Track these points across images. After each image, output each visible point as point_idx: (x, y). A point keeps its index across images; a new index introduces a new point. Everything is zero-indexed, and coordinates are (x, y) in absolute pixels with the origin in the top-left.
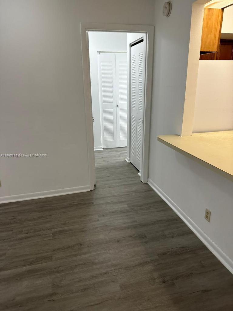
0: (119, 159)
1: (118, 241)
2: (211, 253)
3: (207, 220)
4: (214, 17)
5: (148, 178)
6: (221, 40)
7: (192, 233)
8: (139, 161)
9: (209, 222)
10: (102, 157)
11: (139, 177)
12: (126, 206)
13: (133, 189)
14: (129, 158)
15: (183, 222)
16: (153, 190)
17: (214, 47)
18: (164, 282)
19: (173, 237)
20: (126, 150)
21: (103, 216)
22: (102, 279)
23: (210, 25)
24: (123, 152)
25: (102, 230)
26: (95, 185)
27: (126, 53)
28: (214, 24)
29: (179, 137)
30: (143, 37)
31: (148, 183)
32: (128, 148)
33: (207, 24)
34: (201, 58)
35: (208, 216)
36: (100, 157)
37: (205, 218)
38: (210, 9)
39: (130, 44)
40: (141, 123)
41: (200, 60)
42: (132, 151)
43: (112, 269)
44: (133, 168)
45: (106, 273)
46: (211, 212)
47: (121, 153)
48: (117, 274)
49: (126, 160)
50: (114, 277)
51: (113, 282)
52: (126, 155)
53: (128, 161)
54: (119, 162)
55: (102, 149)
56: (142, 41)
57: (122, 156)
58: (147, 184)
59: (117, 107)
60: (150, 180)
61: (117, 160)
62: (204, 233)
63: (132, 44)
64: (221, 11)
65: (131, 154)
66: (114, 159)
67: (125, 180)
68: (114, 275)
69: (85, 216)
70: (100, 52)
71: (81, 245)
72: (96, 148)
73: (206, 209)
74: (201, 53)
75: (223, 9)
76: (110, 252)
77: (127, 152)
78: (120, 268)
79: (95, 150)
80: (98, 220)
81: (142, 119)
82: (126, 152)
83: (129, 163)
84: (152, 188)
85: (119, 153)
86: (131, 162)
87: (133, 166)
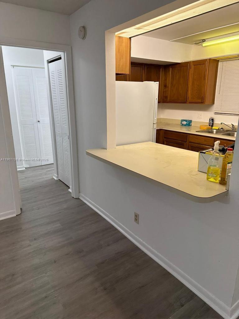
0: (46, 177)
1: (55, 262)
2: (143, 252)
3: (137, 223)
4: (124, 44)
5: (79, 192)
6: (131, 62)
7: (125, 237)
8: (68, 177)
9: (138, 224)
10: (26, 178)
11: (70, 193)
12: (59, 225)
13: (65, 206)
14: (57, 175)
15: (116, 229)
16: (85, 204)
17: (127, 70)
18: (105, 289)
19: (108, 245)
20: (53, 167)
21: (35, 239)
22: (43, 305)
23: (121, 51)
24: (49, 169)
25: (36, 255)
26: (21, 209)
27: (44, 68)
28: (124, 50)
29: (106, 150)
30: (61, 55)
31: (80, 198)
32: (55, 164)
33: (119, 50)
34: (117, 79)
35: (137, 219)
36: (24, 178)
37: (135, 221)
38: (120, 37)
39: (48, 60)
40: (67, 138)
41: (116, 80)
42: (60, 168)
43: (52, 291)
44: (62, 185)
45: (46, 297)
46: (139, 215)
47: (47, 171)
48: (57, 295)
49: (54, 177)
50: (55, 298)
51: (55, 303)
52: (54, 172)
53: (56, 179)
54: (46, 181)
55: (25, 169)
56: (60, 58)
57: (49, 174)
58: (78, 199)
59: (38, 122)
60: (82, 194)
61: (44, 178)
62: (135, 235)
63: (49, 61)
64: (129, 39)
65: (59, 171)
66: (40, 177)
67: (55, 198)
68: (55, 297)
69: (14, 243)
70: (13, 66)
71: (13, 275)
72: (19, 168)
73: (135, 213)
74: (117, 74)
75: (130, 38)
76: (48, 274)
77: (54, 170)
78: (60, 288)
79: (18, 170)
80: (30, 245)
81: (68, 134)
82: (54, 168)
83: (57, 180)
84: (84, 202)
85: (44, 171)
86: (59, 179)
87: (61, 182)
